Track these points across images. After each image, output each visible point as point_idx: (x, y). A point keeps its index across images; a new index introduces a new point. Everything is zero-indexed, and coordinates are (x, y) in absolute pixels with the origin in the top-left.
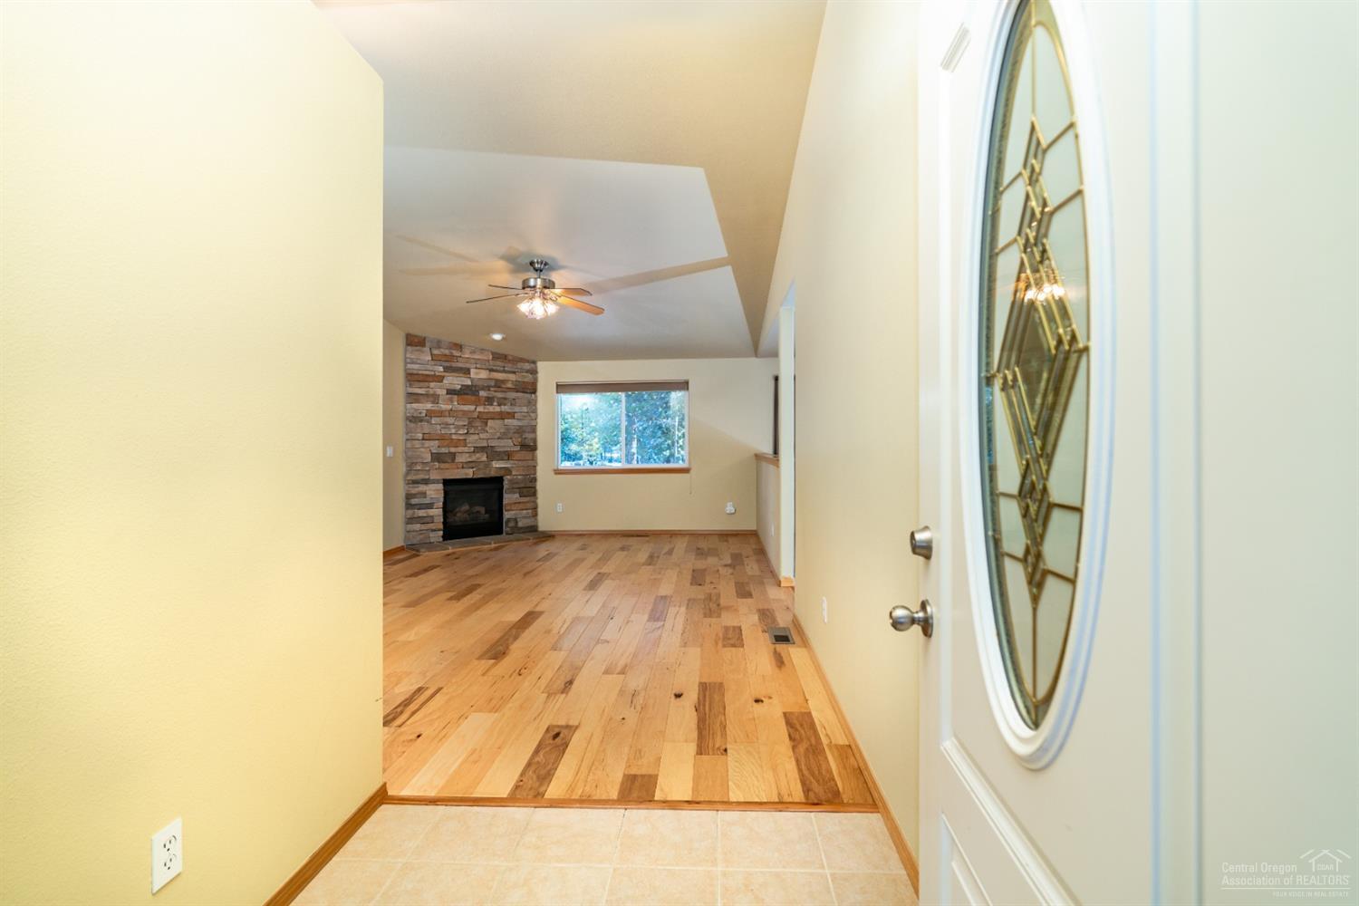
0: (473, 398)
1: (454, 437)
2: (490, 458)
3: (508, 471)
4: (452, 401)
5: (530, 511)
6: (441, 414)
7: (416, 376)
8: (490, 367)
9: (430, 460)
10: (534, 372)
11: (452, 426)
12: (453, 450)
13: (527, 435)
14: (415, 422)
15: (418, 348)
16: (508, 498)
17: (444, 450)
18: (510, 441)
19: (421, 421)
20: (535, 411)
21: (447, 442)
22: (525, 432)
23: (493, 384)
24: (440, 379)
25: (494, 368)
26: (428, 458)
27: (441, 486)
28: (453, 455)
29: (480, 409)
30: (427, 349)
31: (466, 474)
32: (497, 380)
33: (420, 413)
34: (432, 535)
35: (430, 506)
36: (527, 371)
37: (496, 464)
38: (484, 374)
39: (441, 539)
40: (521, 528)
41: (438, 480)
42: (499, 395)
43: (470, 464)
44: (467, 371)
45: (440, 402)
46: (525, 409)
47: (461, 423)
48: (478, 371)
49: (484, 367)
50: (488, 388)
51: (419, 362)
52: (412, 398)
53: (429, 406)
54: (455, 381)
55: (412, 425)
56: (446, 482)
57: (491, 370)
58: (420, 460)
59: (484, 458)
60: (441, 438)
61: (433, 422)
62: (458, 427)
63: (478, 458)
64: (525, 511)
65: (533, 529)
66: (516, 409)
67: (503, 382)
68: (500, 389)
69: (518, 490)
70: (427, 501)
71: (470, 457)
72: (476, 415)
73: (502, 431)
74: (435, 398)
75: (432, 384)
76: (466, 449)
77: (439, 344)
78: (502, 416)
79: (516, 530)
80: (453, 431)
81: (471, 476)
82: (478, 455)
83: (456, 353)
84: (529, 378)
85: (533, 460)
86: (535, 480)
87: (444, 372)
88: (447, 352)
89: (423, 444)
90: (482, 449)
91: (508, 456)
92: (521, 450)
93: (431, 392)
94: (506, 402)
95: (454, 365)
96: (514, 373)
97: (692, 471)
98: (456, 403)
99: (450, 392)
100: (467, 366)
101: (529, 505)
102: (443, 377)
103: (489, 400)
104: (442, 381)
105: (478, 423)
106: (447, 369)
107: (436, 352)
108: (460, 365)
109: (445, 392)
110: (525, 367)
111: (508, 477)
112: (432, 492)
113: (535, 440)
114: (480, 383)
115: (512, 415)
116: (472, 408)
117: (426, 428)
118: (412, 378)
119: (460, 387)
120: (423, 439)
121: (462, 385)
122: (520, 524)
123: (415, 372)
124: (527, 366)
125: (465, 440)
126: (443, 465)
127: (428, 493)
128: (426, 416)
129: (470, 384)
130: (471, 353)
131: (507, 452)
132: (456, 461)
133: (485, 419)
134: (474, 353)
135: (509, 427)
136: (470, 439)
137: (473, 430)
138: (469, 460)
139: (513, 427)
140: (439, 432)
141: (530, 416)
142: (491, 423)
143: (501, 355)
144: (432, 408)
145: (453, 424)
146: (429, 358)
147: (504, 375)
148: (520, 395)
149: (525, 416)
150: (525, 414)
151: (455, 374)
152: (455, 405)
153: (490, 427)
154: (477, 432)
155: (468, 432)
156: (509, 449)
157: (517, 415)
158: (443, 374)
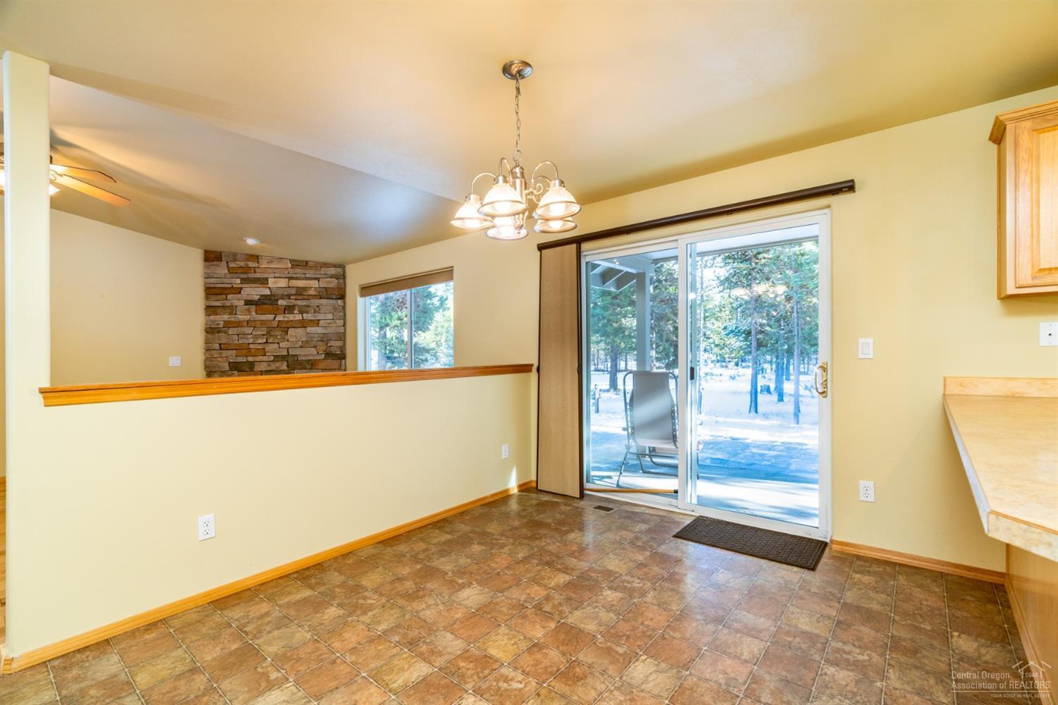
0: (271, 307)
1: (252, 346)
4: (249, 311)
6: (238, 324)
7: (213, 290)
8: (289, 275)
9: (228, 369)
10: (343, 277)
11: (250, 336)
12: (250, 359)
13: (332, 343)
14: (212, 333)
15: (215, 263)
17: (240, 359)
18: (314, 349)
19: (219, 332)
20: (343, 318)
21: (244, 352)
22: (330, 340)
23: (293, 291)
24: (238, 290)
25: (294, 276)
28: (252, 364)
29: (280, 318)
30: (224, 263)
32: (298, 288)
33: (218, 324)
36: (332, 276)
37: (299, 373)
38: (283, 283)
42: (301, 303)
44: (264, 281)
45: (238, 313)
46: (332, 316)
47: (259, 333)
48: (275, 279)
49: (282, 275)
50: (289, 296)
51: (215, 276)
52: (210, 310)
53: (226, 317)
54: (254, 292)
55: (210, 336)
57: (290, 278)
58: (217, 369)
59: (284, 367)
60: (239, 348)
61: (230, 333)
62: (256, 337)
63: (278, 367)
66: (320, 317)
67: (305, 289)
68: (301, 297)
71: (269, 366)
72: (275, 324)
73: (304, 339)
74: (232, 309)
75: (230, 297)
76: (265, 358)
77: (234, 257)
78: (303, 324)
80: (251, 341)
82: (277, 364)
83: (251, 264)
84: (333, 283)
87: (241, 283)
88: (242, 264)
89: (221, 353)
90: (283, 358)
91: (311, 364)
92: (325, 359)
93: (228, 304)
94: (308, 309)
95: (251, 276)
96: (318, 279)
98: (254, 313)
99: (248, 303)
100: (266, 276)
102: (242, 288)
103: (289, 309)
104: (240, 293)
105: (278, 333)
107: (232, 265)
108: (258, 275)
109: (243, 302)
110: (329, 273)
113: (342, 348)
114: (280, 292)
115: (316, 323)
116: (271, 317)
117: (223, 339)
118: (210, 291)
119: (258, 297)
120: (221, 349)
121: (261, 296)
123: (212, 286)
124: (332, 271)
125: (264, 349)
128: (224, 327)
129: (269, 293)
130: (268, 263)
131: (311, 360)
132: (255, 370)
133: (285, 328)
134: (272, 262)
135: (312, 335)
136: (269, 348)
137: (272, 338)
138: (269, 369)
139: (316, 335)
140: (236, 342)
141: (336, 323)
142: (291, 331)
143: (302, 261)
144: (230, 319)
145: (251, 334)
146: (226, 271)
147: (304, 281)
148: (324, 301)
149: (329, 324)
150: (329, 321)
151: (253, 285)
152: (254, 316)
153: (291, 335)
154: (276, 341)
155: (267, 341)
156: (312, 358)
157: (321, 323)
158: (240, 286)
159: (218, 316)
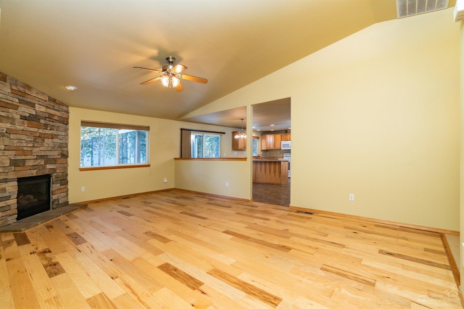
0: (37, 123)
1: (25, 149)
2: (46, 163)
3: (54, 170)
4: (23, 123)
5: (65, 193)
6: (16, 132)
8: (46, 105)
9: (8, 165)
10: (67, 112)
11: (24, 141)
12: (24, 157)
13: (64, 149)
16: (54, 187)
17: (18, 158)
18: (56, 152)
19: (3, 136)
20: (67, 135)
21: (20, 152)
22: (63, 147)
23: (47, 116)
24: (16, 108)
25: (49, 106)
26: (7, 163)
27: (16, 183)
28: (24, 161)
29: (41, 131)
30: (8, 84)
31: (32, 174)
32: (50, 114)
33: (2, 130)
34: (9, 218)
35: (8, 198)
36: (65, 111)
37: (49, 166)
38: (43, 109)
39: (16, 221)
40: (61, 204)
41: (14, 179)
42: (51, 123)
43: (34, 167)
44: (33, 105)
45: (16, 124)
46: (63, 133)
47: (30, 139)
48: (39, 106)
49: (43, 104)
50: (45, 118)
51: (2, 92)
53: (9, 126)
54: (26, 110)
56: (20, 180)
57: (47, 107)
58: (2, 165)
59: (43, 163)
60: (17, 149)
61: (11, 138)
62: (27, 142)
63: (39, 163)
64: (63, 194)
65: (66, 203)
66: (60, 133)
67: (54, 115)
68: (51, 120)
69: (59, 182)
70: (6, 194)
71: (34, 162)
72: (38, 135)
73: (52, 146)
74: (12, 120)
75: (11, 110)
76: (32, 157)
77: (15, 82)
78: (53, 137)
79: (59, 205)
80: (25, 145)
81: (35, 175)
82: (39, 161)
83: (27, 92)
84: (66, 115)
85: (67, 164)
86: (67, 175)
87: (20, 103)
88: (22, 89)
89: (4, 153)
90: (41, 157)
91: (54, 161)
92: (61, 158)
93: (10, 116)
94: (54, 128)
95: (25, 99)
96: (59, 111)
97: (151, 166)
98: (26, 126)
99: (23, 118)
100: (34, 102)
101: (65, 190)
102: (18, 106)
103: (46, 126)
104: (17, 109)
105: (39, 140)
106: (21, 101)
107: (14, 88)
108: (29, 100)
109: (19, 117)
110: (64, 109)
111: (55, 174)
112: (10, 188)
113: (68, 152)
114: (41, 114)
115: (56, 136)
116: (36, 130)
117: (7, 141)
119: (28, 115)
120: (4, 150)
121: (30, 114)
122: (60, 202)
124: (65, 108)
125: (32, 151)
126: (17, 168)
127: (7, 188)
128: (6, 132)
129: (35, 114)
130: (36, 94)
131: (54, 158)
132: (26, 165)
133: (42, 137)
134: (38, 94)
135: (56, 144)
136: (35, 150)
137: (36, 144)
138: (34, 164)
139: (58, 144)
140: (15, 145)
141: (66, 138)
142: (46, 140)
143: (53, 99)
144: (11, 128)
145: (25, 140)
146: (10, 91)
147: (54, 111)
148: (61, 124)
149: (63, 138)
150: (63, 136)
151: (26, 106)
152: (25, 127)
153: (46, 143)
154: (38, 146)
155: (34, 145)
156: (55, 157)
157: (60, 137)
158: (18, 104)
159: (3, 124)
